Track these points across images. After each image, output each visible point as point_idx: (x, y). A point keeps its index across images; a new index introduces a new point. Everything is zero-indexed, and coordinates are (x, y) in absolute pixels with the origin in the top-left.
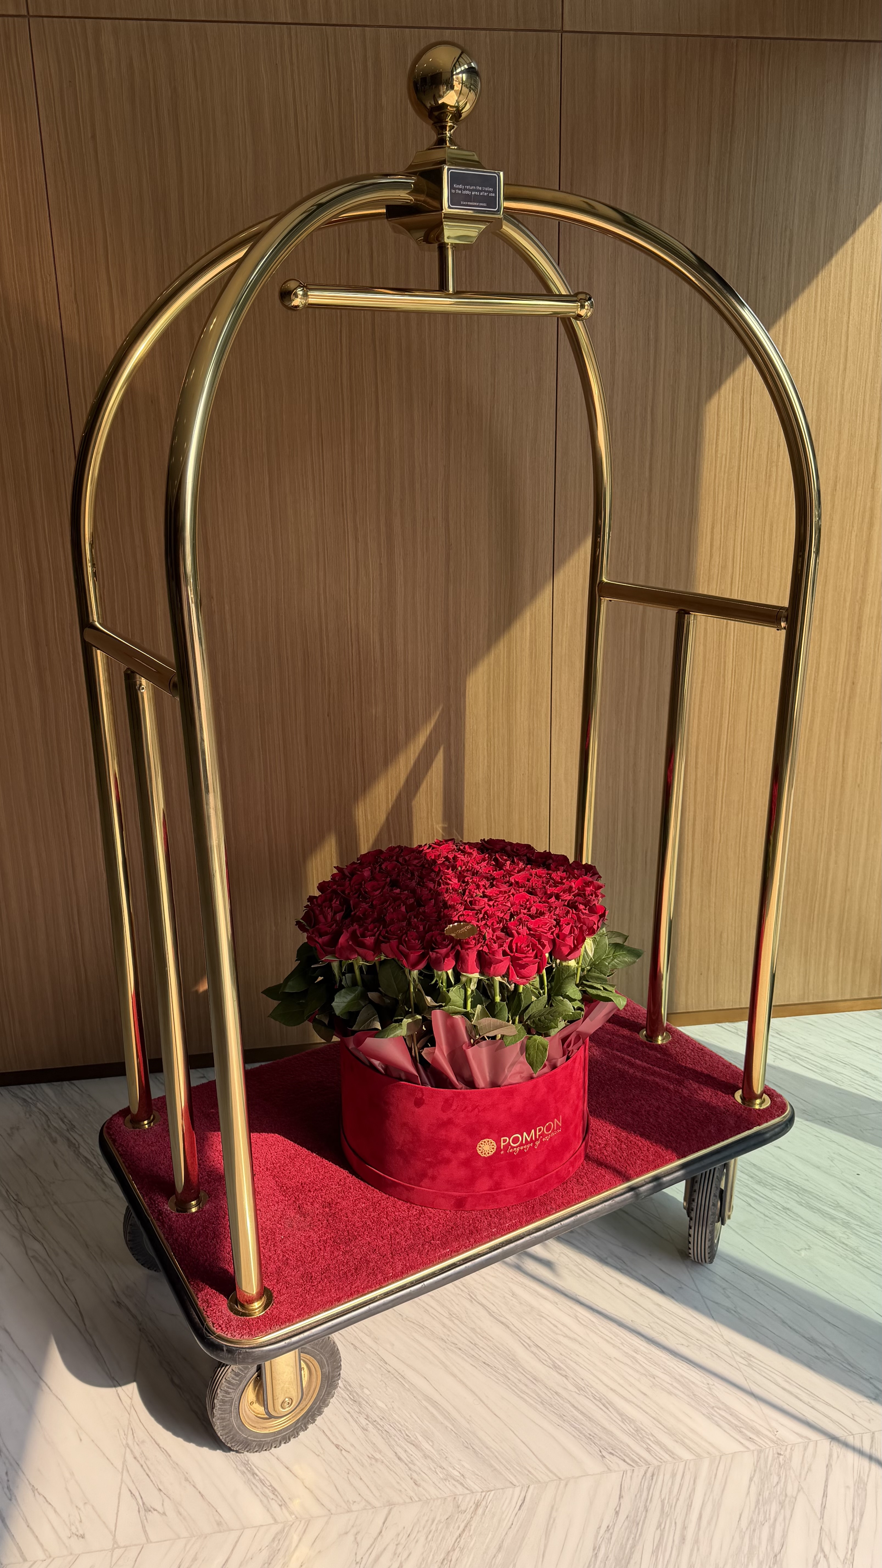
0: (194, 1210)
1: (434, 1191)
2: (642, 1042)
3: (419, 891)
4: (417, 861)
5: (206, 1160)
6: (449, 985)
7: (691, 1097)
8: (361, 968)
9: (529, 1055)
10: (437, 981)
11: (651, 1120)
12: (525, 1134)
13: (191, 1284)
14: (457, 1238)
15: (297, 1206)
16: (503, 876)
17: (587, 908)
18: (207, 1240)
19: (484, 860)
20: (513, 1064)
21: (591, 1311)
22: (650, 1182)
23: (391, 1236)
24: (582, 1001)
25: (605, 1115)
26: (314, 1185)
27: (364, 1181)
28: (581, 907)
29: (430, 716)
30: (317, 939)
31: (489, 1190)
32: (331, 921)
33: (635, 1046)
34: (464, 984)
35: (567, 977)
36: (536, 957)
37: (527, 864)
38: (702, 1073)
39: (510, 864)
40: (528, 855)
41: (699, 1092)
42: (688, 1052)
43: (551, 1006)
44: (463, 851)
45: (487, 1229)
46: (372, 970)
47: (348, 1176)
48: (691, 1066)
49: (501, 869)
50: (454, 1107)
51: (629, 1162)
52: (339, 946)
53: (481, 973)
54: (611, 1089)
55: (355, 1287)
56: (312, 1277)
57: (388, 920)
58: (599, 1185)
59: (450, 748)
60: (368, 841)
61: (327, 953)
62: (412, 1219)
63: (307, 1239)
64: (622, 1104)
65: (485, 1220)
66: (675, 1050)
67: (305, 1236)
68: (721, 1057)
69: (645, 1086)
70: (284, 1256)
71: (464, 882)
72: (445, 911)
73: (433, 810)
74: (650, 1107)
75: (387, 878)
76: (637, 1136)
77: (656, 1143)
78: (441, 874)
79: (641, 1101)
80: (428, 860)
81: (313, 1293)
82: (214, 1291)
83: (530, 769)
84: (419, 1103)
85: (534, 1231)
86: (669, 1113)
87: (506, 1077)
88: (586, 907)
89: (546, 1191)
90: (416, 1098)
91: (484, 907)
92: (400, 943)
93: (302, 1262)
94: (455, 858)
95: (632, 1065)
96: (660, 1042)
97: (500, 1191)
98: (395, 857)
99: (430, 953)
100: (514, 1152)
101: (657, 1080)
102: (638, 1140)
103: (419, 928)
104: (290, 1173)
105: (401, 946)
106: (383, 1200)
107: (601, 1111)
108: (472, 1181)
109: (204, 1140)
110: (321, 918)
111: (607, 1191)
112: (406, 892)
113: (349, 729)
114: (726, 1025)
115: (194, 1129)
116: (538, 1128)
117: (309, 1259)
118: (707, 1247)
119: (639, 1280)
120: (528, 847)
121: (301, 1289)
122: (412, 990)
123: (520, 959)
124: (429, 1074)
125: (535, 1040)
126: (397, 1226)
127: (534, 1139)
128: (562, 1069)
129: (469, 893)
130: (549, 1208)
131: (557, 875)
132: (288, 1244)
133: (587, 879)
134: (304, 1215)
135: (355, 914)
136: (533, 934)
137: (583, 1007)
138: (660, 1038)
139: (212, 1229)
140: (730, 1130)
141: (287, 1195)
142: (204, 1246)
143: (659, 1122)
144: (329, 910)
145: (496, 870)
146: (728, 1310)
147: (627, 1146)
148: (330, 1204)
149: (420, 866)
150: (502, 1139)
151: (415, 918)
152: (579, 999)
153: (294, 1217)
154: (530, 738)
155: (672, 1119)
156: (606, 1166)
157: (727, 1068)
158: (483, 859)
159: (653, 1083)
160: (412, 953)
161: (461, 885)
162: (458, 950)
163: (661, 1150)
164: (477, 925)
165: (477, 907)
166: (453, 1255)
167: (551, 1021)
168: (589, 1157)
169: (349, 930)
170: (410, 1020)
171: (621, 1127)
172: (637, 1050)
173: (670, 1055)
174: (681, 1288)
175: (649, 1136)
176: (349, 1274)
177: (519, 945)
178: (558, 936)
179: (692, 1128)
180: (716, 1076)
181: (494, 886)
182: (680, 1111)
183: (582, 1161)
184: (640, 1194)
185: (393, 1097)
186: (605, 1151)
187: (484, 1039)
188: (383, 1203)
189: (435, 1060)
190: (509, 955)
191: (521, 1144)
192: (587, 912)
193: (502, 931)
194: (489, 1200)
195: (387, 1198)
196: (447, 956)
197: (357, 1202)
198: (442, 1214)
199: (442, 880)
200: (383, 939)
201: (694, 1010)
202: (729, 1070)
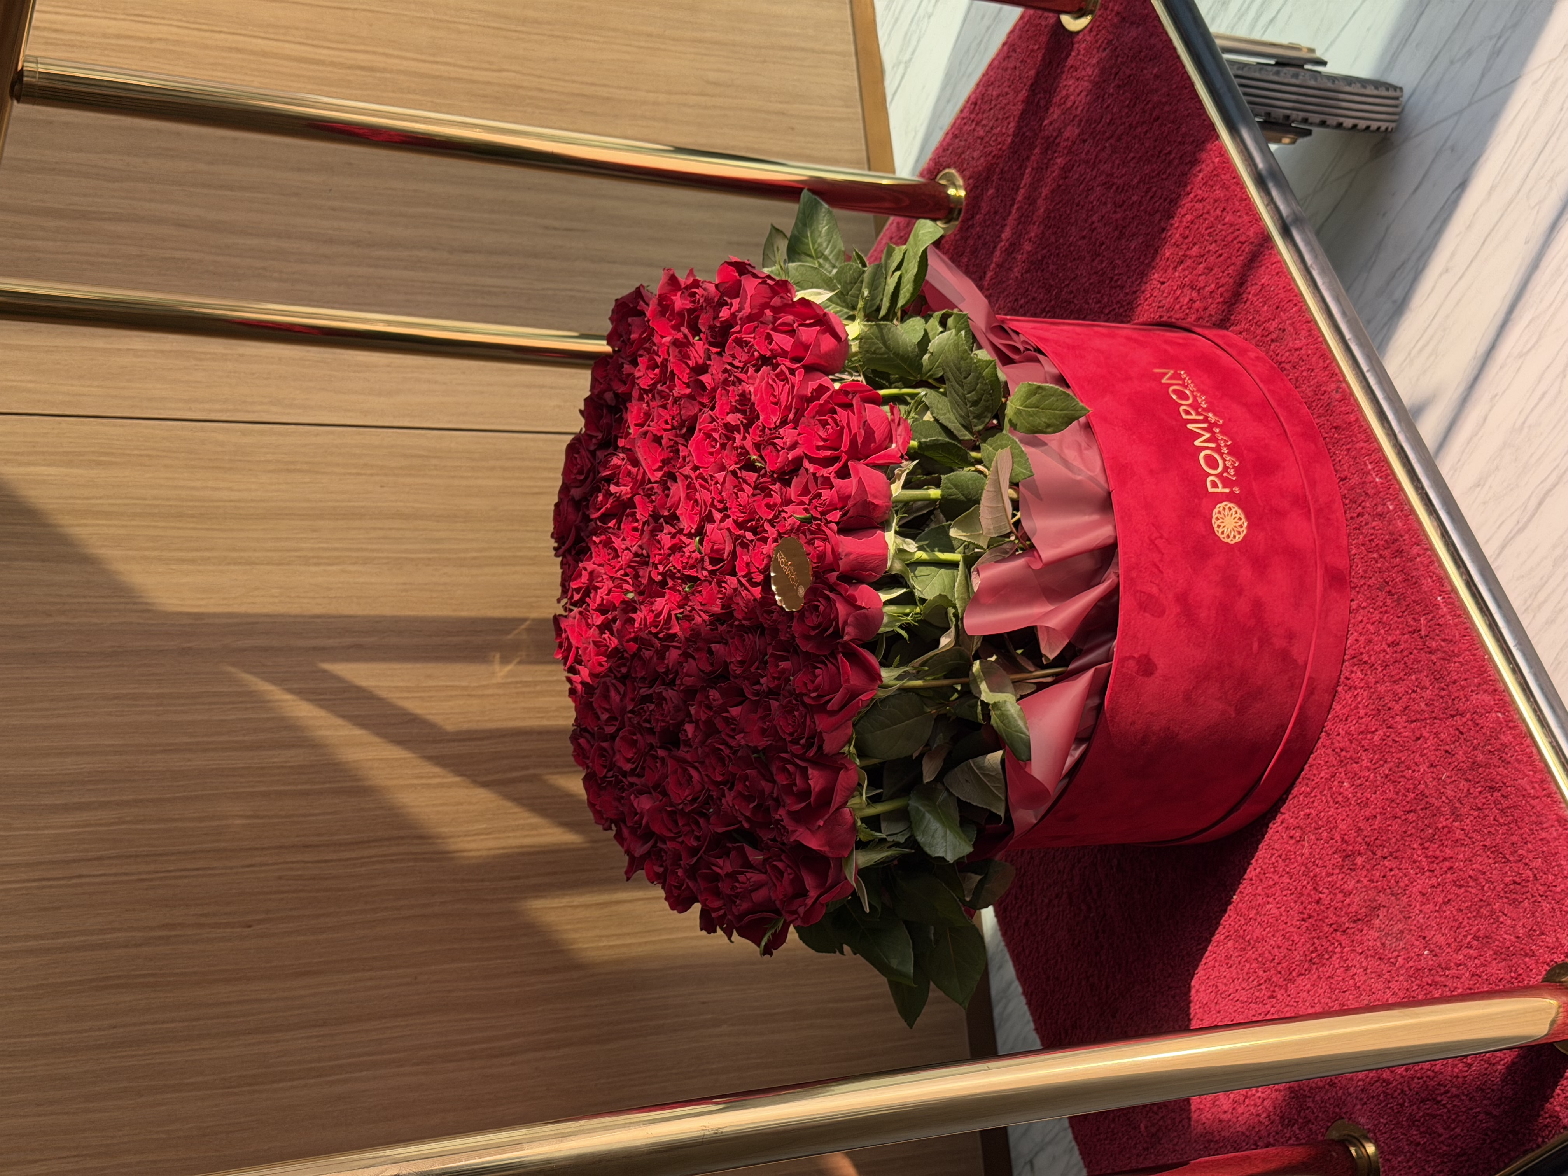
0: (1371, 1149)
1: (1314, 635)
2: (961, 229)
3: (689, 681)
4: (613, 693)
5: (1257, 1133)
6: (909, 599)
7: (1081, 121)
8: (874, 800)
9: (1048, 426)
10: (901, 627)
11: (1135, 198)
12: (1197, 443)
13: (1543, 1141)
14: (1411, 581)
15: (1352, 925)
16: (649, 496)
17: (729, 301)
18: (1441, 1115)
19: (608, 543)
20: (1066, 463)
21: (1510, 324)
22: (1268, 193)
23: (1413, 721)
24: (927, 318)
25: (1127, 294)
26: (1306, 892)
27: (1292, 786)
28: (724, 313)
29: (251, 693)
30: (809, 902)
31: (1309, 519)
32: (765, 873)
33: (971, 242)
34: (908, 565)
35: (885, 343)
36: (848, 406)
37: (616, 447)
38: (1027, 101)
39: (617, 484)
40: (592, 448)
41: (1069, 104)
42: (982, 133)
43: (942, 380)
44: (587, 593)
45: (1390, 522)
46: (875, 776)
47: (1282, 823)
48: (1012, 125)
49: (630, 504)
50: (1155, 590)
51: (1230, 238)
52: (825, 849)
53: (884, 526)
54: (1068, 285)
55: (1533, 788)
56: (1515, 882)
57: (765, 742)
58: (1282, 295)
59: (324, 649)
60: (534, 827)
61: (841, 878)
62: (1372, 680)
63: (1428, 900)
64: (1102, 262)
65: (1370, 526)
66: (979, 159)
67: (1423, 904)
68: (990, 65)
69: (1061, 216)
70: (1469, 946)
71: (663, 583)
72: (740, 617)
73: (464, 684)
74: (1105, 203)
75: (655, 757)
76: (1172, 225)
77: (1185, 186)
78: (644, 634)
79: (1093, 223)
80: (610, 670)
81: (1551, 877)
82: (1558, 1091)
83: (369, 472)
84: (1147, 667)
85: (1385, 424)
86: (1117, 162)
87: (1092, 479)
88: (726, 304)
89: (1301, 403)
90: (1137, 673)
91: (728, 529)
92: (821, 708)
93: (1481, 907)
94: (602, 609)
95: (1013, 247)
96: (962, 193)
97: (1309, 497)
98: (604, 744)
99: (846, 638)
100: (1234, 467)
101: (1045, 192)
102: (1181, 222)
103: (783, 671)
104: (1279, 947)
105: (829, 707)
106: (1332, 743)
107: (1118, 302)
108: (1293, 554)
109: (1210, 1141)
110: (759, 896)
111: (1294, 280)
112: (693, 710)
113: (280, 878)
114: (890, 84)
115: (1187, 1163)
116: (1185, 416)
117: (1474, 891)
118: (1375, 92)
119: (1439, 233)
120: (572, 449)
121: (1544, 904)
122: (919, 683)
123: (854, 441)
124: (1086, 647)
125: (1018, 412)
126: (1389, 709)
127: (1205, 425)
128: (1063, 363)
129: (692, 567)
130: (1338, 396)
131: (643, 375)
132: (1441, 940)
133: (653, 312)
134: (1375, 910)
135: (748, 819)
136: (795, 414)
137: (938, 314)
138: (952, 192)
139: (1415, 1107)
140: (1151, 35)
141: (1330, 949)
142: (1454, 1120)
143: (1138, 183)
144: (741, 878)
145: (633, 515)
146: (1496, 53)
147: (1195, 244)
148: (1348, 856)
149: (625, 685)
150: (1211, 490)
151: (758, 683)
152: (923, 321)
153: (1380, 930)
154: (300, 471)
155: (1132, 155)
156: (1241, 284)
157: (1014, 50)
158: (605, 546)
159: (1052, 201)
160: (847, 681)
161: (673, 589)
162: (838, 578)
163: (1201, 175)
164: (775, 541)
165: (728, 548)
166: (1449, 588)
167: (979, 376)
168: (1221, 320)
169: (790, 829)
170: (983, 686)
171: (1153, 259)
172: (979, 237)
173: (990, 169)
174: (1453, 149)
175: (1171, 201)
176: (1505, 803)
177: (822, 443)
178: (796, 360)
179: (1151, 115)
180: (1032, 73)
181: (674, 513)
182: (1112, 141)
183: (1229, 333)
184: (1294, 213)
185: (1133, 723)
186: (1207, 289)
187: (1017, 524)
188: (1340, 742)
189: (1066, 629)
190: (845, 466)
191: (1218, 450)
192: (736, 302)
193: (787, 483)
194: (1329, 519)
195: (1329, 735)
196: (851, 602)
197: (1340, 799)
198: (1360, 618)
199: (661, 631)
200: (814, 749)
201: (864, 147)
202: (1019, 47)
